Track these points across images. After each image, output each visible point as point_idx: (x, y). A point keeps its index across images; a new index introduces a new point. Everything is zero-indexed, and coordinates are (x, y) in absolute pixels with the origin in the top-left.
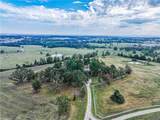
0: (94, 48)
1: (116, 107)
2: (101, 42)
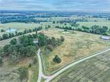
0: (39, 22)
1: (57, 65)
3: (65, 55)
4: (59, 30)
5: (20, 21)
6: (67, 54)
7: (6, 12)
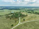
1: (24, 21)
2: (23, 8)
3: (27, 19)
4: (27, 13)
5: (15, 10)
6: (28, 19)
7: (11, 7)
